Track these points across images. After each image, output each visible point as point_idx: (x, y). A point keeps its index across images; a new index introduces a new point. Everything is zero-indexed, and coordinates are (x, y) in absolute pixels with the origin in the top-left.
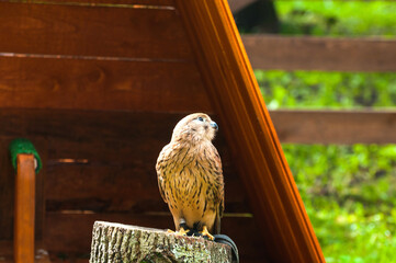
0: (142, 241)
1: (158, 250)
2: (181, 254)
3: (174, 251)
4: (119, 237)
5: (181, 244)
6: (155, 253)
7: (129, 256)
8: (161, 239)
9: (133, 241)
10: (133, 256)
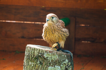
0: (35, 51)
1: (40, 55)
2: (47, 56)
3: (45, 55)
4: (29, 50)
5: (47, 53)
6: (39, 55)
7: (31, 56)
8: (41, 51)
9: (33, 51)
10: (32, 56)
